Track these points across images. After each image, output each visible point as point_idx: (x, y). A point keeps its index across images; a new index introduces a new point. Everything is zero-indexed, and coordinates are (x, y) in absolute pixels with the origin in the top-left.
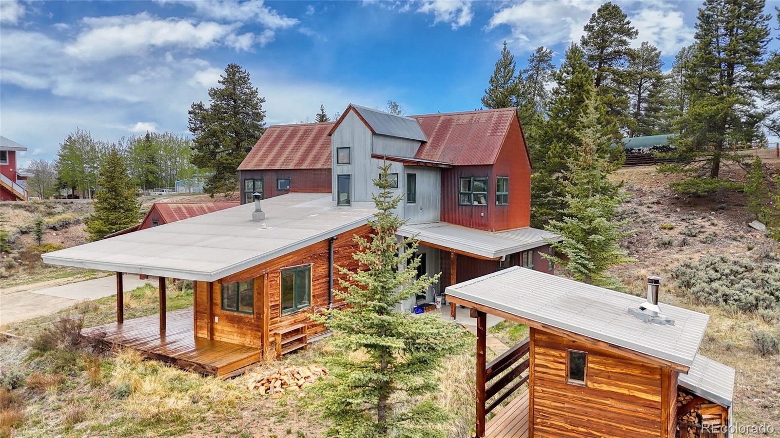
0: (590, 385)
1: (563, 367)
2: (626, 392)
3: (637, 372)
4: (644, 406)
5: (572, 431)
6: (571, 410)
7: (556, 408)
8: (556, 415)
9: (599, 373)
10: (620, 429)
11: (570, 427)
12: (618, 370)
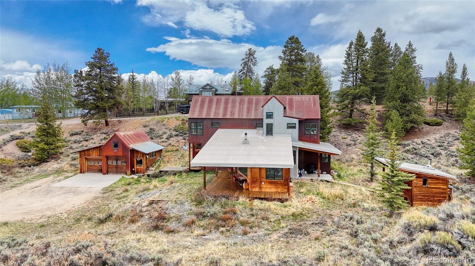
0: (429, 186)
1: (422, 182)
2: (438, 186)
3: (441, 181)
4: (442, 189)
5: (424, 198)
6: (423, 193)
7: (420, 193)
8: (419, 195)
9: (431, 183)
10: (436, 196)
11: (423, 198)
12: (436, 182)
